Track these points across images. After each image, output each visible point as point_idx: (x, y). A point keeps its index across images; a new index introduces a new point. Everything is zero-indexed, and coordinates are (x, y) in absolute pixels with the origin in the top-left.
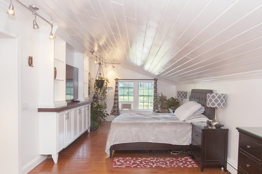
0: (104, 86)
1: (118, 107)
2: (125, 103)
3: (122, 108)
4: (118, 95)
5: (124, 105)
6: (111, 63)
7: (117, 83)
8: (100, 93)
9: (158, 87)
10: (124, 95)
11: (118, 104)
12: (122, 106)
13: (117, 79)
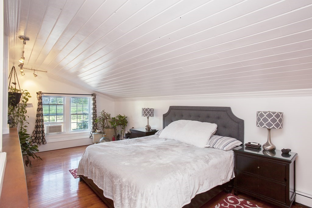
0: (21, 102)
1: (43, 131)
2: (53, 125)
3: (49, 132)
4: (42, 114)
5: (50, 127)
6: (32, 70)
7: (40, 98)
8: (12, 113)
9: (97, 104)
10: (49, 114)
11: (43, 127)
12: (49, 129)
13: (40, 92)
